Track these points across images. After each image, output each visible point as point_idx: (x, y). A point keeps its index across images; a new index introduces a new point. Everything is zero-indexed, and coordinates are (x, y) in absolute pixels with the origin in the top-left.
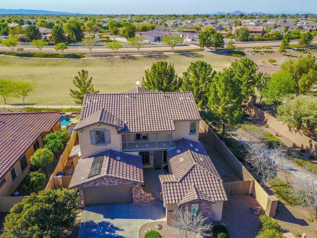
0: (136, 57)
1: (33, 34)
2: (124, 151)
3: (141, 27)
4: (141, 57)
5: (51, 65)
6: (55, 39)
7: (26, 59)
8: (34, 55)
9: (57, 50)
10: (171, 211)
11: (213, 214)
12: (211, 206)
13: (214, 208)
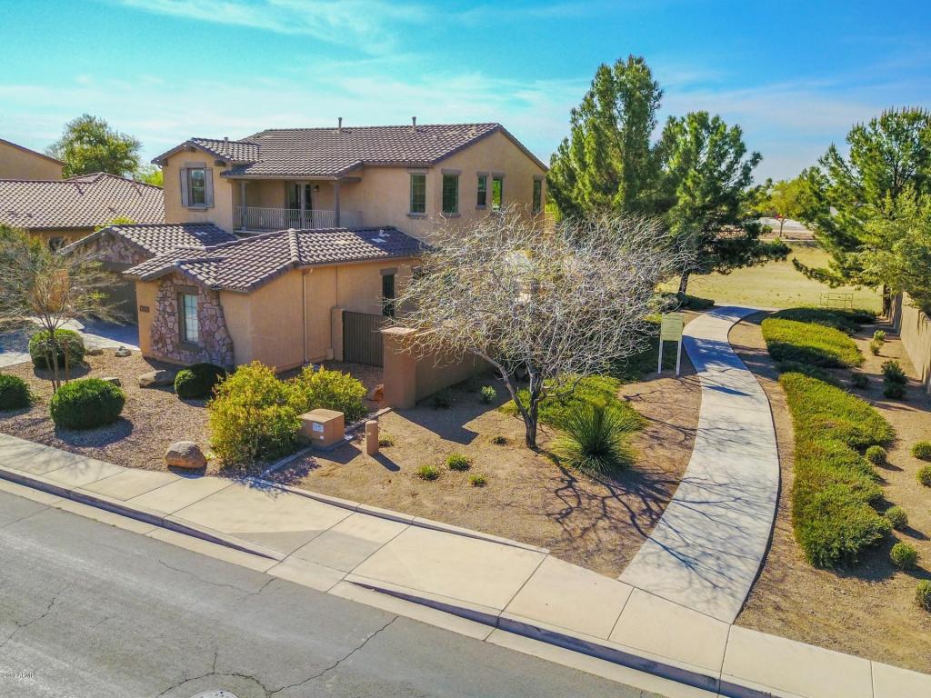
10: (146, 309)
11: (228, 339)
12: (221, 309)
13: (230, 320)
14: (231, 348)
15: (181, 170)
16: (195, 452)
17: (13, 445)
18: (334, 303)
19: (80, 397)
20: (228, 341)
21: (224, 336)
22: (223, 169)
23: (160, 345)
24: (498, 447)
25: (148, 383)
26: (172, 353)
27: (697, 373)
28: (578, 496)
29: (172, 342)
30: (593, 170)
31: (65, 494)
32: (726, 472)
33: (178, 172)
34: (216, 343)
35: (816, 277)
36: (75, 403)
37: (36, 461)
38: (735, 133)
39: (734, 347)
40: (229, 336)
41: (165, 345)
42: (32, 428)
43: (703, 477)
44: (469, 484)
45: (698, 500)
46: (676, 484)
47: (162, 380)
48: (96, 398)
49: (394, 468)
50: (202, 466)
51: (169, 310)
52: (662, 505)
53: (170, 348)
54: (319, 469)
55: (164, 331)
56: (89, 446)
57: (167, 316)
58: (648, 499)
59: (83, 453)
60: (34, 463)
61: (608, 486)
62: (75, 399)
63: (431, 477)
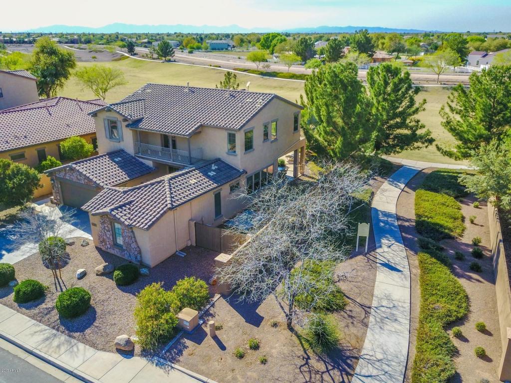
0: (427, 87)
1: (302, 49)
2: (138, 157)
3: (497, 44)
4: (437, 88)
5: (291, 88)
6: (328, 57)
7: (266, 79)
8: (278, 75)
9: (306, 69)
10: (95, 225)
11: (138, 248)
12: (134, 234)
13: (138, 239)
14: (140, 252)
15: (104, 119)
16: (128, 342)
17: (41, 331)
18: (190, 218)
19: (70, 304)
20: (138, 249)
21: (136, 246)
22: (126, 123)
23: (103, 244)
24: (274, 329)
25: (100, 273)
26: (110, 248)
27: (376, 249)
28: (310, 372)
29: (109, 244)
30: (325, 124)
31: (70, 373)
32: (382, 349)
33: (103, 121)
34: (132, 249)
35: (447, 155)
36: (68, 307)
37: (53, 345)
38: (406, 75)
39: (398, 218)
40: (138, 247)
41: (106, 244)
42: (48, 316)
43: (371, 354)
44: (259, 362)
45: (367, 374)
46: (357, 358)
47: (107, 271)
48: (77, 303)
49: (223, 348)
50: (132, 349)
51: (106, 228)
52: (350, 377)
53: (109, 246)
54: (188, 349)
55: (105, 238)
56: (77, 332)
57: (106, 231)
58: (343, 373)
59: (74, 338)
60: (53, 347)
61: (325, 362)
62: (68, 305)
63: (241, 356)
